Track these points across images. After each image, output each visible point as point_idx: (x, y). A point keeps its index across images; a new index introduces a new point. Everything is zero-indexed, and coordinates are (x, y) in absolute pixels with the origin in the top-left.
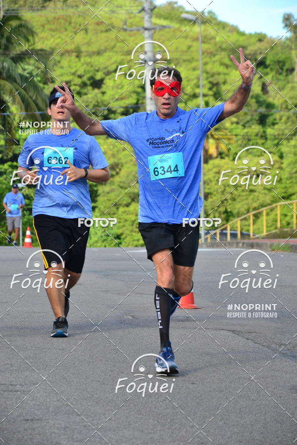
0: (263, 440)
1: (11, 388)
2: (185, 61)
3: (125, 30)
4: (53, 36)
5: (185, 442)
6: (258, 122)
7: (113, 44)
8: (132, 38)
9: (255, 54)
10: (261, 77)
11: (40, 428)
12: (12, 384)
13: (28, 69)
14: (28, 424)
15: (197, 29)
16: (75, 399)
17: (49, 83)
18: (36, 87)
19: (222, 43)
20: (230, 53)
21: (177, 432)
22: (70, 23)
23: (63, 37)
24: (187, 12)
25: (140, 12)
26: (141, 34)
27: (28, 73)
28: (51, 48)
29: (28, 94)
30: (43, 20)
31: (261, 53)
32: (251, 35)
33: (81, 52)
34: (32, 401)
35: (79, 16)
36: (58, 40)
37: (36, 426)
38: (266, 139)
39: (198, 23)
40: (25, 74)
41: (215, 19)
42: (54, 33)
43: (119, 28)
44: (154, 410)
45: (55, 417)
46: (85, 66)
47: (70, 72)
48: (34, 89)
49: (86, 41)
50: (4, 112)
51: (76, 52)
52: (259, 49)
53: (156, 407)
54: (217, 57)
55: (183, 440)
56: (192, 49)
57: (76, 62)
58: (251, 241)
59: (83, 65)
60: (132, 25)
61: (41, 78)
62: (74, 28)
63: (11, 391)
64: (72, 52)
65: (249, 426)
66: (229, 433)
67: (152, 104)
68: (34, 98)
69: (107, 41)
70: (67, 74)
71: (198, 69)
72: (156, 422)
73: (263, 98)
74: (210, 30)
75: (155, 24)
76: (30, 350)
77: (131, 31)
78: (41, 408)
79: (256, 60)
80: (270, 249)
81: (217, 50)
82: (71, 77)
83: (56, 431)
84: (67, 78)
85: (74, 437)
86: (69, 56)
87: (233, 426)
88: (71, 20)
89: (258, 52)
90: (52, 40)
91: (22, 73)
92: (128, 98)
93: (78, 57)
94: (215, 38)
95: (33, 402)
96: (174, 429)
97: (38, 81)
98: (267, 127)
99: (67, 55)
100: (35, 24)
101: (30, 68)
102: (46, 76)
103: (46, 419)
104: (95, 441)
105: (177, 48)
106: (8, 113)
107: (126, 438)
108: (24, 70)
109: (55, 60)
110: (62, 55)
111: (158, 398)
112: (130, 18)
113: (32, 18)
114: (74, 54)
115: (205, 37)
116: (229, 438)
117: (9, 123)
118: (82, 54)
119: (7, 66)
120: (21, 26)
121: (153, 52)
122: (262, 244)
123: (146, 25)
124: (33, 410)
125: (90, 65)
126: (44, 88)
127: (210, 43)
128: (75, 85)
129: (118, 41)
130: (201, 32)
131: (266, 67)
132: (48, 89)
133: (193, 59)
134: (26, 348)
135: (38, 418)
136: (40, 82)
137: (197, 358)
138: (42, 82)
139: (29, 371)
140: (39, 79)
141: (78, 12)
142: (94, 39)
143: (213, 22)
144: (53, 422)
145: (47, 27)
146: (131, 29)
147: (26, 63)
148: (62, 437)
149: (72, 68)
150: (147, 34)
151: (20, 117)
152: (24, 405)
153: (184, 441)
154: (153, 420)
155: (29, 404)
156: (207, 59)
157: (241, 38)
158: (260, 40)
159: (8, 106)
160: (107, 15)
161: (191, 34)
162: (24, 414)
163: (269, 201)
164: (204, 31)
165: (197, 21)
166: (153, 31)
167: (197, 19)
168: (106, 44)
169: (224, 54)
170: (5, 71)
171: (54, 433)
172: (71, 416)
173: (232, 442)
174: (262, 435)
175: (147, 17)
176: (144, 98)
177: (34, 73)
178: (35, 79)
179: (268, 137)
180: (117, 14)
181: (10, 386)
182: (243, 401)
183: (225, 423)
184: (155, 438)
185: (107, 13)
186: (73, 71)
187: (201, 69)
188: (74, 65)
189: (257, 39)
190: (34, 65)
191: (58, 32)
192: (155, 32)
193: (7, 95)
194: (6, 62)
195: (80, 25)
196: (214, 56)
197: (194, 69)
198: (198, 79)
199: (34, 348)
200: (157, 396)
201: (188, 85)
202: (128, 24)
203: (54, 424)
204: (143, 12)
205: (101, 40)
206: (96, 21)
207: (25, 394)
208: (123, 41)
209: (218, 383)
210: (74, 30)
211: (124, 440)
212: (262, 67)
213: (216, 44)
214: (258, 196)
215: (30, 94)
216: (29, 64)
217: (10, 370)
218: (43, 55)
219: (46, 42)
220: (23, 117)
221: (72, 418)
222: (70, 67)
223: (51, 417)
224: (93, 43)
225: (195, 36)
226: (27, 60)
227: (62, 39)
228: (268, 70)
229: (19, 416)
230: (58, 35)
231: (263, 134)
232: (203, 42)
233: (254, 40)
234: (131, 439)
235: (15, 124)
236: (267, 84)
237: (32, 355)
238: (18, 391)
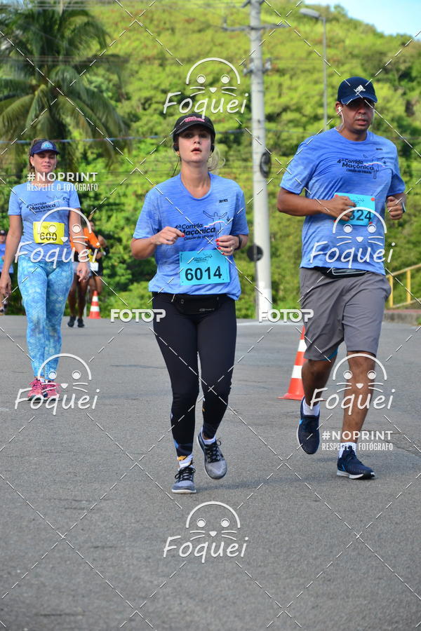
0: (410, 576)
1: (75, 504)
2: (303, 71)
3: (225, 30)
4: (129, 38)
5: (306, 579)
6: (401, 153)
7: (208, 48)
8: (234, 41)
9: (397, 63)
10: (404, 94)
11: (114, 559)
12: (77, 499)
13: (96, 81)
14: (98, 553)
15: (320, 28)
16: (159, 520)
17: (123, 100)
18: (106, 105)
19: (354, 47)
20: (364, 61)
21: (295, 565)
22: (152, 20)
23: (142, 38)
24: (307, 7)
25: (245, 5)
26: (246, 35)
27: (95, 87)
28: (126, 54)
29: (96, 115)
30: (116, 16)
31: (405, 62)
32: (391, 37)
33: (166, 59)
34: (103, 522)
35: (164, 11)
36: (136, 44)
37: (108, 555)
38: (411, 176)
39: (322, 20)
40: (92, 87)
41: (345, 16)
42: (129, 34)
43: (216, 26)
44: (264, 535)
45: (133, 544)
46: (171, 78)
47: (151, 86)
48: (104, 107)
49: (172, 44)
50: (63, 139)
51: (159, 59)
52: (403, 56)
53: (266, 532)
54: (346, 67)
55: (303, 576)
56: (314, 55)
57: (158, 73)
58: (390, 312)
59: (168, 76)
60: (234, 22)
61: (113, 94)
62: (157, 26)
63: (75, 509)
64: (154, 58)
65: (391, 558)
66: (364, 567)
67: (260, 129)
68: (103, 120)
69: (200, 44)
70: (147, 88)
71: (321, 83)
72: (267, 551)
73: (407, 121)
74: (337, 30)
75: (265, 22)
76: (100, 454)
77: (233, 31)
78: (115, 532)
79: (398, 70)
80: (416, 323)
81: (347, 57)
82: (152, 93)
83: (135, 563)
84: (146, 94)
85: (159, 571)
86: (150, 64)
87: (370, 557)
88: (152, 17)
89: (401, 61)
90: (127, 43)
91: (88, 86)
92: (228, 120)
93: (161, 65)
94: (343, 41)
95: (105, 524)
96: (292, 561)
97: (109, 97)
98: (412, 160)
99: (147, 62)
100: (105, 20)
101: (98, 80)
102: (119, 91)
103: (122, 547)
104: (187, 576)
105: (293, 54)
106: (68, 140)
107: (227, 573)
108: (91, 82)
109: (131, 70)
110: (141, 62)
111: (270, 520)
112: (232, 14)
113: (102, 13)
114: (157, 62)
115: (331, 39)
116: (364, 574)
117: (69, 154)
118: (168, 62)
119: (68, 77)
120: (87, 24)
121: (261, 58)
122: (406, 316)
123: (253, 23)
124: (104, 534)
125: (177, 77)
126: (117, 106)
127: (336, 48)
128: (157, 103)
129: (215, 45)
130: (325, 33)
131: (412, 80)
132: (122, 108)
133: (314, 69)
134: (95, 451)
135: (111, 545)
136: (111, 98)
137: (320, 467)
138: (114, 98)
139: (98, 482)
140: (110, 94)
141: (163, 5)
142: (183, 42)
143: (342, 19)
144: (131, 551)
145: (121, 25)
146: (233, 28)
147: (93, 73)
148: (144, 570)
149: (154, 81)
150: (253, 35)
151: (85, 146)
152: (93, 527)
153: (305, 577)
154: (264, 548)
155: (99, 525)
156: (334, 69)
157: (379, 42)
158: (403, 44)
159: (69, 131)
160: (201, 10)
161: (313, 35)
162: (93, 540)
163: (414, 259)
164: (329, 32)
165: (320, 18)
166: (262, 31)
167: (320, 16)
168: (199, 48)
169: (355, 62)
170: (66, 84)
171: (133, 564)
172: (154, 543)
173: (369, 579)
174: (409, 570)
175: (253, 13)
176: (250, 120)
177: (104, 87)
178: (105, 95)
179: (414, 173)
180: (214, 8)
181: (73, 502)
182: (383, 525)
183: (359, 554)
184: (267, 573)
185: (200, 7)
186: (155, 84)
187: (325, 82)
188: (157, 76)
189: (399, 43)
190: (103, 76)
191: (136, 32)
192: (264, 33)
193: (67, 116)
194: (67, 72)
195: (165, 23)
196: (343, 64)
197: (316, 82)
198: (322, 95)
199: (105, 452)
200: (268, 517)
201: (307, 103)
202: (228, 22)
203: (132, 553)
204: (249, 5)
205: (193, 43)
206: (186, 17)
207: (94, 513)
208: (221, 45)
209: (349, 501)
210: (157, 30)
211: (226, 575)
212: (406, 80)
213: (345, 49)
214: (400, 252)
215: (98, 114)
216: (96, 74)
217: (73, 481)
218: (117, 63)
219: (119, 46)
220: (88, 144)
221: (156, 545)
222: (151, 78)
223: (128, 544)
224: (181, 47)
225: (317, 38)
226: (95, 70)
227: (141, 42)
228: (414, 84)
229: (85, 542)
230: (135, 37)
231: (407, 170)
232: (329, 46)
233: (396, 43)
234: (234, 574)
235: (78, 154)
236: (413, 102)
237: (102, 460)
238: (83, 509)
